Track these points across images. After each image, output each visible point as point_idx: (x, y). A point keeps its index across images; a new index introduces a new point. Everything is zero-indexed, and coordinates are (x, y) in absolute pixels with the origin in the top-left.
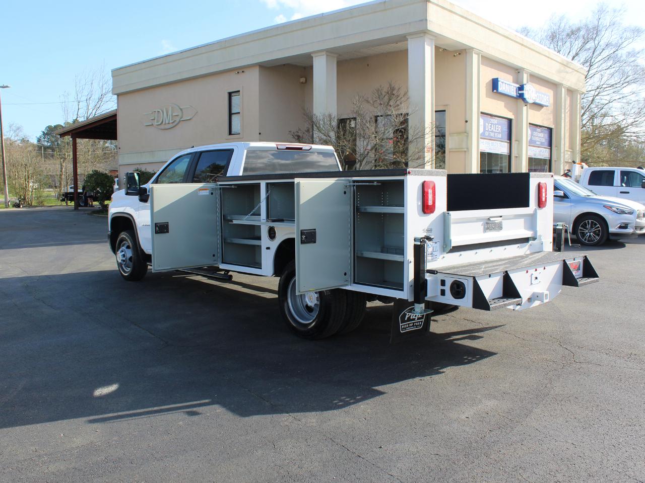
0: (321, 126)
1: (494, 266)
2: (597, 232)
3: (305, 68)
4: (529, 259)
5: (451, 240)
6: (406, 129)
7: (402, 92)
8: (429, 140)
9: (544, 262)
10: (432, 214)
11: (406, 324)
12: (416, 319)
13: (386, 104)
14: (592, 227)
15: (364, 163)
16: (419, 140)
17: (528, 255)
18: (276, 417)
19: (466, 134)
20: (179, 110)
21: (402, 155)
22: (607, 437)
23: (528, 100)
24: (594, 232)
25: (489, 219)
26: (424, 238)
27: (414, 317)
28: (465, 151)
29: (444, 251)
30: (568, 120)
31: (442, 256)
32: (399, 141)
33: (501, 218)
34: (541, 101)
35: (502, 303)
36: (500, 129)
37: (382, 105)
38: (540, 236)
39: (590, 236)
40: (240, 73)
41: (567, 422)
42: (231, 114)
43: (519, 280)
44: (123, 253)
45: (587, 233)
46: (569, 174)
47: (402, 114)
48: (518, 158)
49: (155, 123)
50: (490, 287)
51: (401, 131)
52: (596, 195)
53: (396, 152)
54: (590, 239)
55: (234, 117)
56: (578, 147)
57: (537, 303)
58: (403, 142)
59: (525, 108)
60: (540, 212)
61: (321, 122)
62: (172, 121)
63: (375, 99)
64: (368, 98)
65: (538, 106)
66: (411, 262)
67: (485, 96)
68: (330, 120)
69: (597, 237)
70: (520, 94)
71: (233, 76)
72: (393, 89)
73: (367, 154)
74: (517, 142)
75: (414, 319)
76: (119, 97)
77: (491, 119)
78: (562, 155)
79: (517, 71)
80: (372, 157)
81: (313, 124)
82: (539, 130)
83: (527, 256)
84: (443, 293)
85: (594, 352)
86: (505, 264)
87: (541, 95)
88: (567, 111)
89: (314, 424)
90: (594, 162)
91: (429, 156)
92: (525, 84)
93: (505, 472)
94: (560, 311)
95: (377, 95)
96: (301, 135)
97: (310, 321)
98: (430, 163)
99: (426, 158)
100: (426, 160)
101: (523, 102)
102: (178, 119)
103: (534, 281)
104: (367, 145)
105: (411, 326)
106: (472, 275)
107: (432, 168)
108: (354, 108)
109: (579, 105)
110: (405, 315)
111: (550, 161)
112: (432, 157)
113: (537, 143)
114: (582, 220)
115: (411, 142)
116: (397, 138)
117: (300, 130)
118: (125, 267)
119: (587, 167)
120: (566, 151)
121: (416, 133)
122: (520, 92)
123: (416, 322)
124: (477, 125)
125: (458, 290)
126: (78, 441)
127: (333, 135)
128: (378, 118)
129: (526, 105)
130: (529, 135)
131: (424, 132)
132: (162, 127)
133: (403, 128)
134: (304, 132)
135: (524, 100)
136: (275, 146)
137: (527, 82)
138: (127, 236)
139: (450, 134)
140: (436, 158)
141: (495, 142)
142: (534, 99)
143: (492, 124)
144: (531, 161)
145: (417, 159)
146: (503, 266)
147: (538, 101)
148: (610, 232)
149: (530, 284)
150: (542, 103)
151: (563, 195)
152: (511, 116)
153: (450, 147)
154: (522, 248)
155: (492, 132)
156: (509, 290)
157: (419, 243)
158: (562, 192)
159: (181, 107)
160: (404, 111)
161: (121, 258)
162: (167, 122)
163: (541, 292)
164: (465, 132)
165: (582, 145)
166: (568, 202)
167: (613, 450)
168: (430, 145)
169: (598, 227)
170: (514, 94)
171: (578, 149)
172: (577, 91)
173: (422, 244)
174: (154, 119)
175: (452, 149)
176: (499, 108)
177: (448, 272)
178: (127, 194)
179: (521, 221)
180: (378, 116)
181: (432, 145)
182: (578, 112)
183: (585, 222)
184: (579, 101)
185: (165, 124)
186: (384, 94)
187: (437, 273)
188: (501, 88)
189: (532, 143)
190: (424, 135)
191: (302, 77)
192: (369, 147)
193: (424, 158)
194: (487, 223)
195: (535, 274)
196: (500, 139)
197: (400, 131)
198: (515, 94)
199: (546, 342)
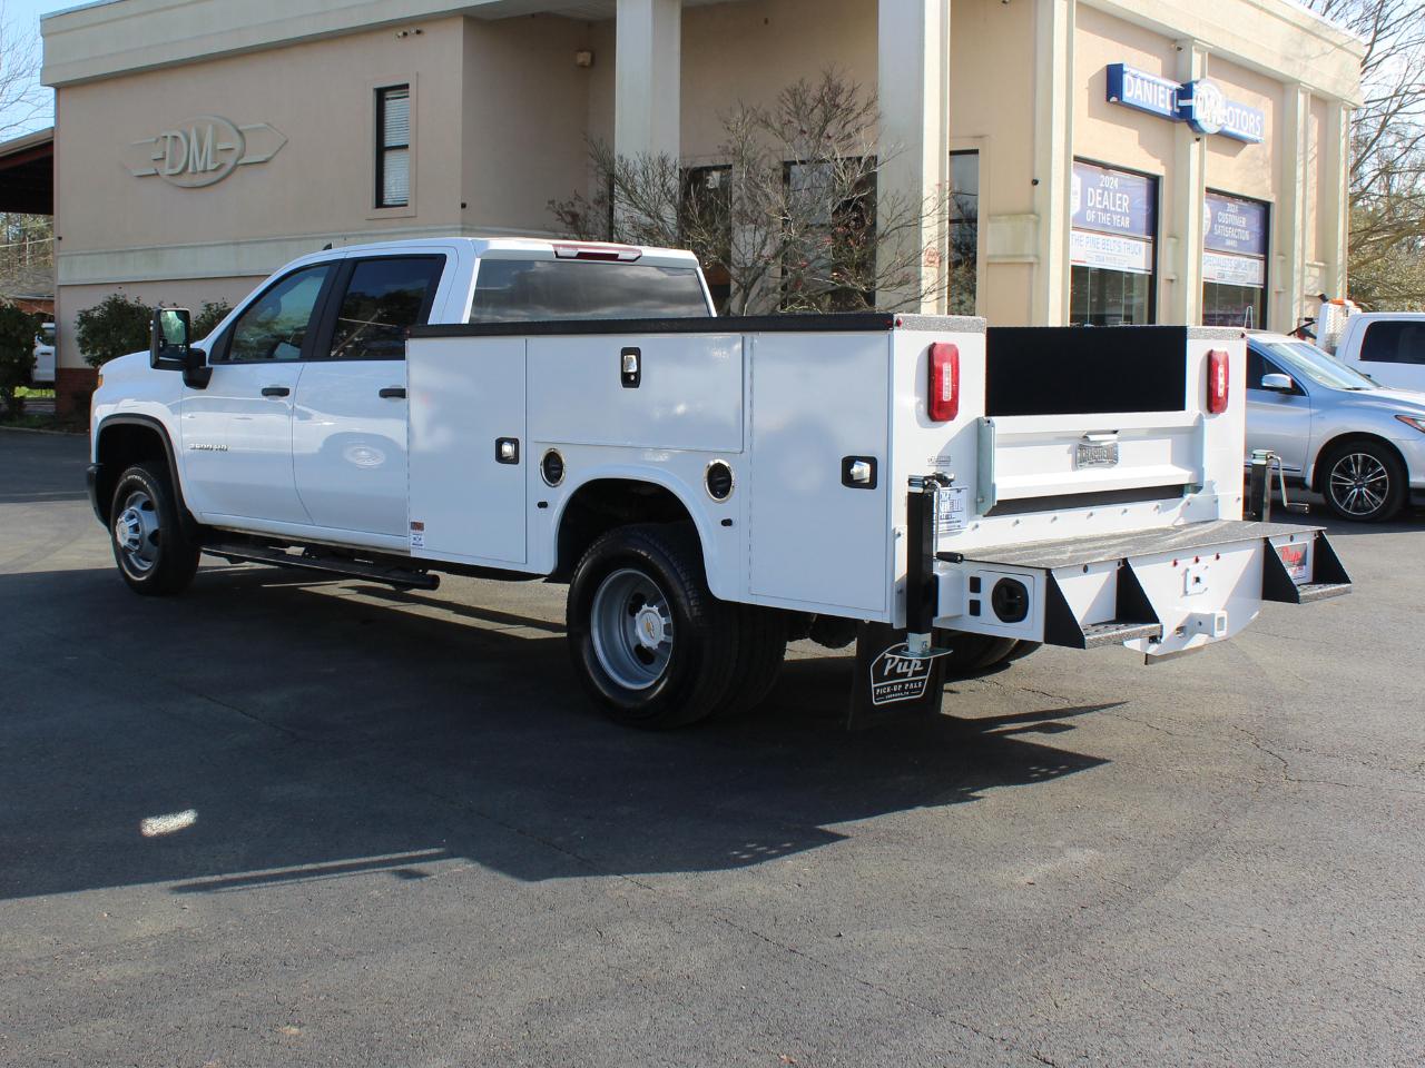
0: (639, 190)
1: (1095, 548)
2: (1379, 484)
3: (590, 24)
4: (1182, 535)
5: (994, 485)
6: (871, 202)
7: (860, 100)
8: (933, 232)
9: (1218, 542)
10: (950, 423)
11: (886, 686)
12: (910, 674)
13: (817, 130)
14: (1364, 473)
15: (754, 291)
16: (905, 231)
17: (1180, 526)
18: (593, 882)
19: (1034, 215)
20: (237, 136)
21: (858, 273)
22: (1342, 919)
23: (1202, 124)
24: (1371, 487)
25: (1085, 437)
26: (933, 478)
27: (905, 670)
28: (1031, 264)
29: (977, 513)
30: (1313, 180)
31: (974, 523)
32: (850, 235)
33: (1114, 436)
34: (1240, 128)
35: (1115, 633)
36: (1125, 204)
37: (806, 136)
38: (1212, 483)
39: (1360, 495)
40: (408, 37)
41: (1255, 892)
42: (381, 150)
43: (1154, 580)
44: (134, 521)
45: (1352, 488)
46: (1311, 329)
47: (859, 159)
48: (1175, 284)
49: (166, 170)
50: (1086, 595)
51: (856, 208)
52: (1378, 386)
53: (841, 264)
54: (1359, 503)
55: (390, 158)
56: (1341, 257)
57: (1199, 640)
58: (862, 237)
59: (1195, 147)
60: (1212, 424)
61: (639, 179)
62: (215, 166)
63: (786, 117)
64: (767, 114)
65: (1231, 141)
66: (899, 535)
67: (1086, 113)
68: (663, 175)
69: (1378, 498)
70: (1182, 108)
71: (390, 43)
72: (836, 91)
73: (764, 269)
74: (1173, 240)
75: (904, 675)
76: (62, 93)
77: (1102, 176)
78: (1297, 277)
79: (1174, 46)
80: (775, 275)
81: (611, 179)
82: (1232, 206)
83: (1178, 529)
84: (975, 608)
85: (1334, 760)
86: (1122, 544)
87: (1238, 111)
88: (1310, 157)
89: (685, 895)
90: (1386, 298)
91: (932, 275)
92: (1197, 82)
93: (1113, 978)
94: (1264, 673)
95: (791, 107)
96: (578, 209)
97: (651, 682)
98: (935, 295)
99: (923, 282)
100: (924, 287)
101: (1190, 131)
102: (230, 161)
103: (1191, 587)
104: (764, 243)
105: (897, 692)
106: (1043, 566)
107: (939, 308)
108: (730, 142)
109: (1343, 141)
110: (884, 662)
111: (1264, 292)
112: (940, 279)
113: (1229, 243)
114: (1339, 450)
115: (883, 236)
116: (847, 226)
117: (578, 197)
118: (135, 558)
119: (1359, 311)
120: (1307, 265)
121: (896, 213)
122: (1183, 103)
123: (909, 682)
124: (1065, 192)
125: (1010, 600)
126: (146, 927)
127: (669, 213)
128: (794, 169)
129: (1198, 140)
130: (1205, 221)
131: (920, 211)
132: (185, 180)
133: (862, 199)
134: (592, 204)
135: (1193, 124)
136: (552, 249)
137: (1203, 76)
138: (144, 477)
139: (989, 215)
140: (953, 281)
141: (1112, 238)
142: (1220, 122)
143: (1104, 189)
144: (1212, 292)
145: (900, 284)
146: (1119, 548)
147: (1230, 129)
148: (1411, 485)
149: (1182, 593)
150: (1243, 133)
151: (1289, 385)
152: (1155, 167)
153: (989, 252)
154: (1166, 509)
155: (1105, 210)
156: (1131, 604)
157: (920, 490)
158: (1289, 379)
159: (240, 128)
160: (864, 151)
161: (129, 534)
162: (200, 167)
163: (1208, 612)
164: (1033, 212)
165: (1352, 249)
166: (1300, 404)
167: (1350, 941)
168: (935, 245)
169: (1381, 473)
170: (1165, 107)
171: (1340, 261)
172: (1339, 101)
173: (927, 491)
174: (163, 159)
175: (994, 256)
176: (1125, 145)
177: (986, 559)
178: (157, 365)
179: (1165, 446)
180: (795, 163)
181: (941, 246)
182: (1343, 159)
183: (1348, 459)
184: (1343, 129)
185: (194, 173)
186: (810, 102)
187: (961, 561)
188: (1132, 92)
189: (1212, 244)
190: (918, 218)
191: (582, 51)
192: (768, 251)
193: (920, 280)
194: (1081, 447)
195: (1195, 570)
196: (1127, 230)
197: (856, 206)
198: (1169, 108)
199: (1224, 738)
